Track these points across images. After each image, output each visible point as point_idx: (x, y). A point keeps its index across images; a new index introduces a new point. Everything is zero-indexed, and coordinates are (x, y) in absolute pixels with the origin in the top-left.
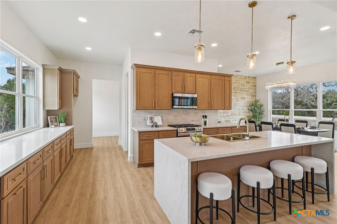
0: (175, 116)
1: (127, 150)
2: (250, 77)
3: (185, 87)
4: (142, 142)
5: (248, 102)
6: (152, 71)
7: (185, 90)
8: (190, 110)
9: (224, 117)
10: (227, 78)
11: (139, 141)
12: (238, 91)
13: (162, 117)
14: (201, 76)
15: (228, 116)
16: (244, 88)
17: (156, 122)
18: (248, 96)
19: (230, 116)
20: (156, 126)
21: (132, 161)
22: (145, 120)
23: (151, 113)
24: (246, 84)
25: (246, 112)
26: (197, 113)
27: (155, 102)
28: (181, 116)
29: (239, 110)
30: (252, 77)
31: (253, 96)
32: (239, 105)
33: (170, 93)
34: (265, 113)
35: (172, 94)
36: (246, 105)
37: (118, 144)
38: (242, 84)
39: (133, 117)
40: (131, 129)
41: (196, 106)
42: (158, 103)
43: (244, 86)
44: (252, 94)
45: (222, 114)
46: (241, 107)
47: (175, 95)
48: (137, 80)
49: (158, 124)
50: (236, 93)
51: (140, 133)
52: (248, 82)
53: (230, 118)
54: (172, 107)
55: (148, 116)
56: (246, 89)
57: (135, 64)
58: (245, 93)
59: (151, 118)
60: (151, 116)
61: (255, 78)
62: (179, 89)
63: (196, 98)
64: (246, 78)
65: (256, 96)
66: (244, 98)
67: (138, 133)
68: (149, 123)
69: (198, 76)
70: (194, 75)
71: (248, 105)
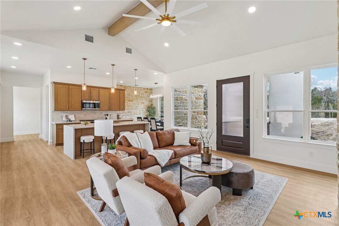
0: (85, 115)
1: (47, 140)
2: (147, 89)
3: (91, 96)
4: (58, 130)
5: (146, 105)
6: (67, 86)
7: (91, 99)
8: (97, 111)
9: (129, 116)
10: (121, 91)
11: (56, 130)
12: (139, 98)
13: (75, 115)
14: (102, 90)
15: (131, 115)
16: (143, 96)
17: (70, 118)
18: (146, 101)
19: (133, 115)
20: (70, 121)
21: (52, 144)
22: (62, 117)
23: (67, 113)
24: (145, 93)
25: (145, 112)
26: (102, 113)
27: (69, 106)
28: (90, 115)
29: (140, 111)
30: (149, 89)
31: (150, 101)
32: (140, 107)
33: (80, 100)
34: (156, 113)
35: (82, 101)
36: (145, 108)
37: (40, 138)
38: (142, 94)
39: (52, 115)
40: (51, 124)
41: (99, 108)
42: (71, 106)
43: (144, 94)
44: (149, 100)
45: (127, 114)
46: (141, 109)
47: (84, 101)
48: (55, 92)
49: (71, 120)
50: (138, 99)
51: (57, 125)
52: (146, 92)
53: (133, 117)
54: (82, 109)
55: (64, 115)
56: (145, 96)
57: (53, 82)
58: (144, 99)
59: (66, 116)
60: (66, 115)
61: (152, 89)
62: (87, 98)
63: (99, 103)
64: (145, 89)
65: (152, 101)
66: (143, 103)
67: (56, 125)
68: (64, 119)
69: (100, 90)
70: (98, 89)
71: (147, 107)
